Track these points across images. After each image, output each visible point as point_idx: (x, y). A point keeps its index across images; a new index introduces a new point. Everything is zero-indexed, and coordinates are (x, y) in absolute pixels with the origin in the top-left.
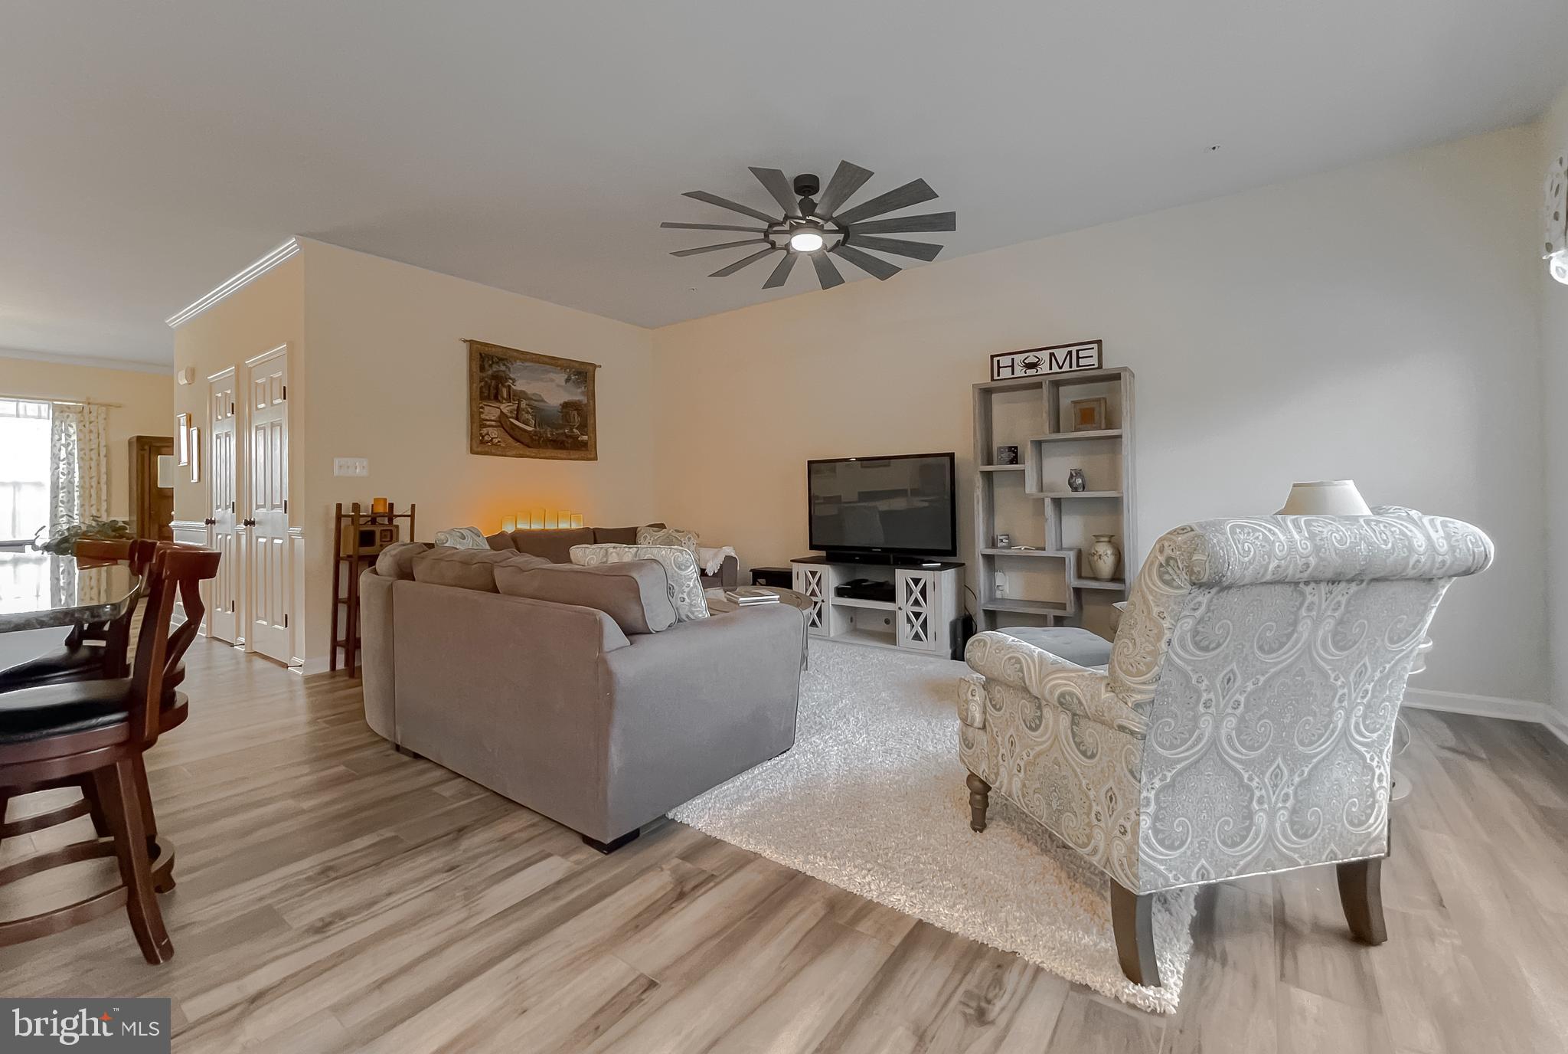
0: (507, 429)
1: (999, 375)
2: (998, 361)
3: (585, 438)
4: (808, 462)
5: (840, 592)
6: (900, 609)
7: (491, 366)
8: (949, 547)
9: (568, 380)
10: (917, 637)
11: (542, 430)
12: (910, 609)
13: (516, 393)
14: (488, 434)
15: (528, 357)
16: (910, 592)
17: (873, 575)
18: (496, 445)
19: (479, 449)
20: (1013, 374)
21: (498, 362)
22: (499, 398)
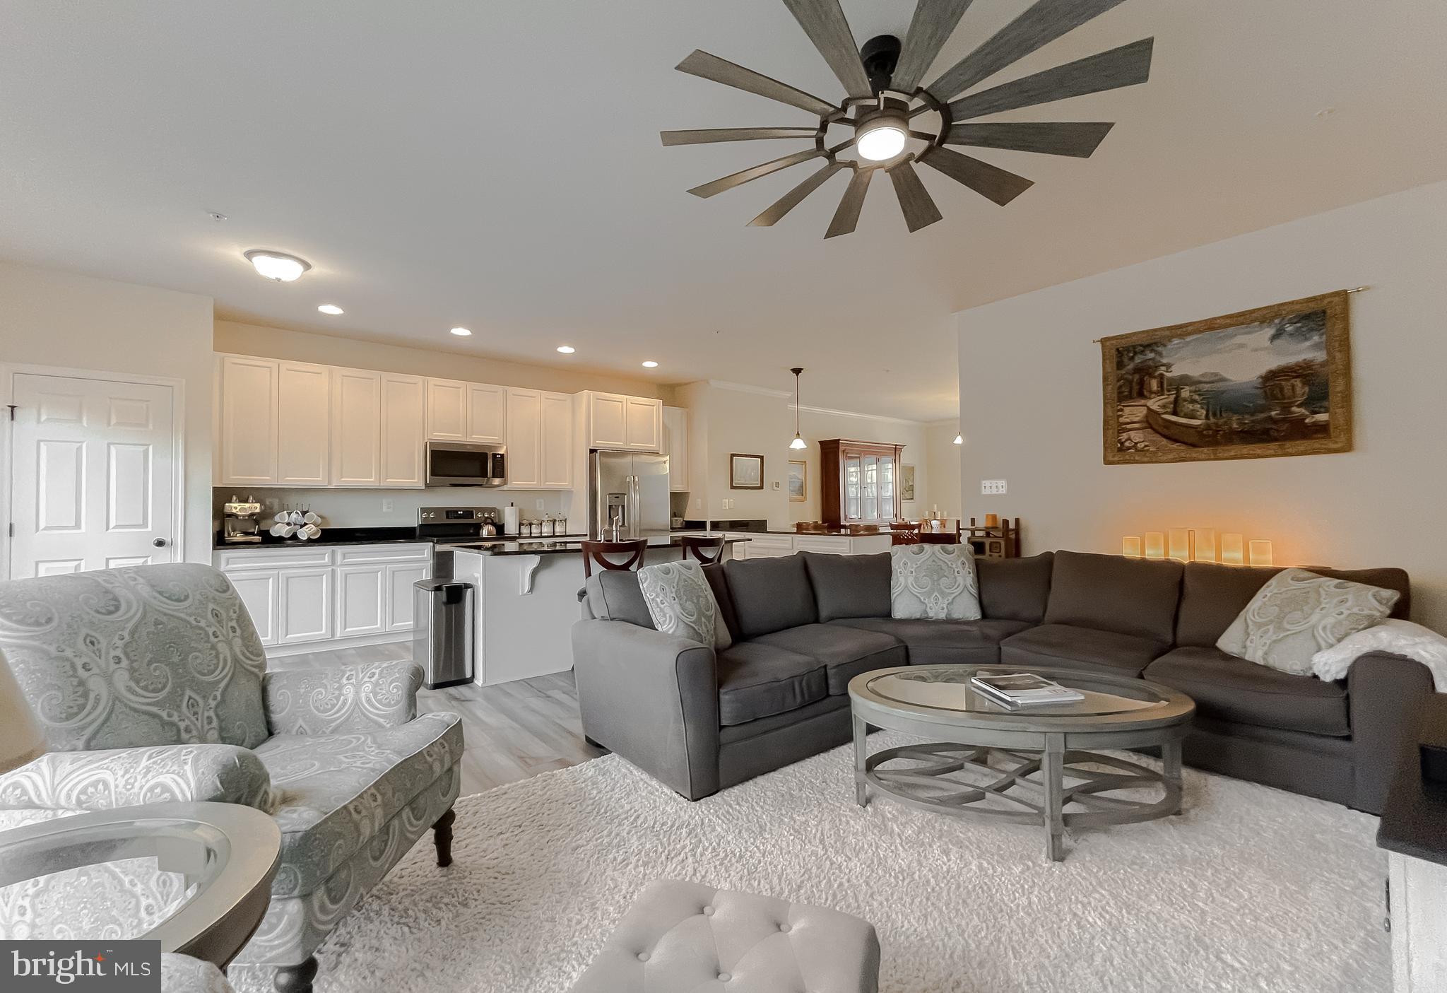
0: (1160, 429)
3: (1322, 417)
7: (1132, 359)
11: (1221, 421)
13: (1171, 380)
14: (1129, 439)
18: (1140, 450)
21: (1143, 351)
22: (1145, 393)
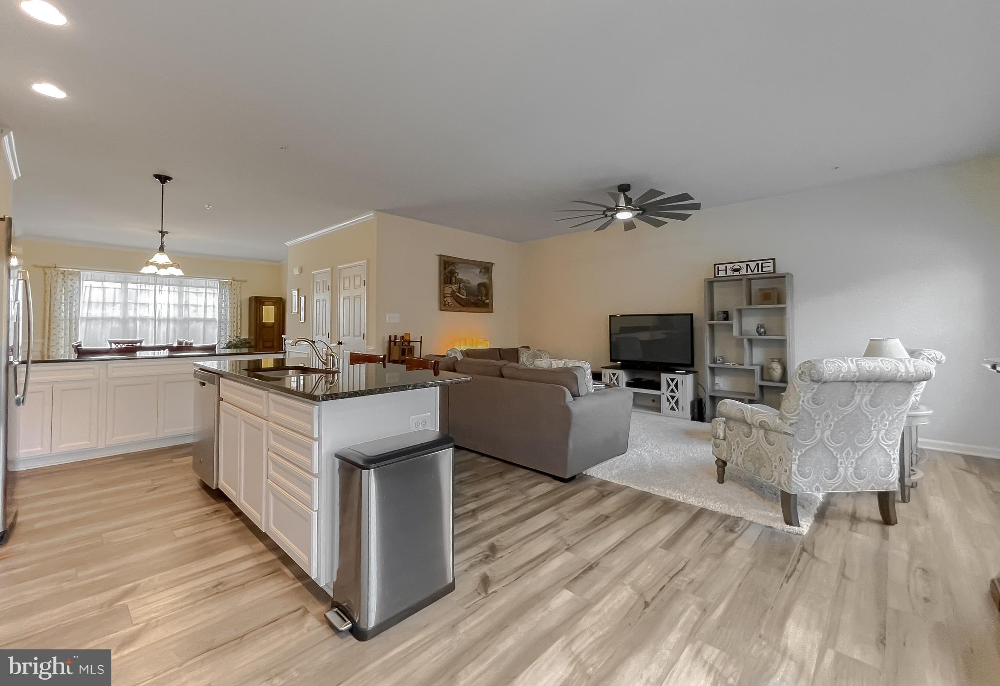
0: (455, 298)
1: (718, 274)
2: (718, 267)
3: (488, 301)
4: (610, 316)
5: (629, 385)
6: (663, 394)
7: (448, 266)
8: (689, 362)
9: (480, 272)
10: (672, 409)
11: (469, 298)
12: (669, 394)
13: (459, 280)
14: (447, 301)
15: (464, 261)
16: (669, 385)
17: (647, 376)
18: (450, 306)
19: (443, 308)
20: (726, 274)
21: (451, 265)
22: (452, 282)
